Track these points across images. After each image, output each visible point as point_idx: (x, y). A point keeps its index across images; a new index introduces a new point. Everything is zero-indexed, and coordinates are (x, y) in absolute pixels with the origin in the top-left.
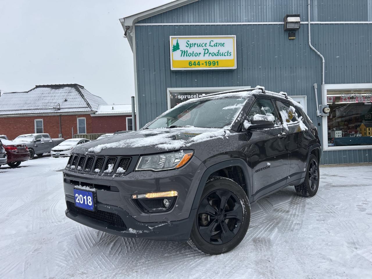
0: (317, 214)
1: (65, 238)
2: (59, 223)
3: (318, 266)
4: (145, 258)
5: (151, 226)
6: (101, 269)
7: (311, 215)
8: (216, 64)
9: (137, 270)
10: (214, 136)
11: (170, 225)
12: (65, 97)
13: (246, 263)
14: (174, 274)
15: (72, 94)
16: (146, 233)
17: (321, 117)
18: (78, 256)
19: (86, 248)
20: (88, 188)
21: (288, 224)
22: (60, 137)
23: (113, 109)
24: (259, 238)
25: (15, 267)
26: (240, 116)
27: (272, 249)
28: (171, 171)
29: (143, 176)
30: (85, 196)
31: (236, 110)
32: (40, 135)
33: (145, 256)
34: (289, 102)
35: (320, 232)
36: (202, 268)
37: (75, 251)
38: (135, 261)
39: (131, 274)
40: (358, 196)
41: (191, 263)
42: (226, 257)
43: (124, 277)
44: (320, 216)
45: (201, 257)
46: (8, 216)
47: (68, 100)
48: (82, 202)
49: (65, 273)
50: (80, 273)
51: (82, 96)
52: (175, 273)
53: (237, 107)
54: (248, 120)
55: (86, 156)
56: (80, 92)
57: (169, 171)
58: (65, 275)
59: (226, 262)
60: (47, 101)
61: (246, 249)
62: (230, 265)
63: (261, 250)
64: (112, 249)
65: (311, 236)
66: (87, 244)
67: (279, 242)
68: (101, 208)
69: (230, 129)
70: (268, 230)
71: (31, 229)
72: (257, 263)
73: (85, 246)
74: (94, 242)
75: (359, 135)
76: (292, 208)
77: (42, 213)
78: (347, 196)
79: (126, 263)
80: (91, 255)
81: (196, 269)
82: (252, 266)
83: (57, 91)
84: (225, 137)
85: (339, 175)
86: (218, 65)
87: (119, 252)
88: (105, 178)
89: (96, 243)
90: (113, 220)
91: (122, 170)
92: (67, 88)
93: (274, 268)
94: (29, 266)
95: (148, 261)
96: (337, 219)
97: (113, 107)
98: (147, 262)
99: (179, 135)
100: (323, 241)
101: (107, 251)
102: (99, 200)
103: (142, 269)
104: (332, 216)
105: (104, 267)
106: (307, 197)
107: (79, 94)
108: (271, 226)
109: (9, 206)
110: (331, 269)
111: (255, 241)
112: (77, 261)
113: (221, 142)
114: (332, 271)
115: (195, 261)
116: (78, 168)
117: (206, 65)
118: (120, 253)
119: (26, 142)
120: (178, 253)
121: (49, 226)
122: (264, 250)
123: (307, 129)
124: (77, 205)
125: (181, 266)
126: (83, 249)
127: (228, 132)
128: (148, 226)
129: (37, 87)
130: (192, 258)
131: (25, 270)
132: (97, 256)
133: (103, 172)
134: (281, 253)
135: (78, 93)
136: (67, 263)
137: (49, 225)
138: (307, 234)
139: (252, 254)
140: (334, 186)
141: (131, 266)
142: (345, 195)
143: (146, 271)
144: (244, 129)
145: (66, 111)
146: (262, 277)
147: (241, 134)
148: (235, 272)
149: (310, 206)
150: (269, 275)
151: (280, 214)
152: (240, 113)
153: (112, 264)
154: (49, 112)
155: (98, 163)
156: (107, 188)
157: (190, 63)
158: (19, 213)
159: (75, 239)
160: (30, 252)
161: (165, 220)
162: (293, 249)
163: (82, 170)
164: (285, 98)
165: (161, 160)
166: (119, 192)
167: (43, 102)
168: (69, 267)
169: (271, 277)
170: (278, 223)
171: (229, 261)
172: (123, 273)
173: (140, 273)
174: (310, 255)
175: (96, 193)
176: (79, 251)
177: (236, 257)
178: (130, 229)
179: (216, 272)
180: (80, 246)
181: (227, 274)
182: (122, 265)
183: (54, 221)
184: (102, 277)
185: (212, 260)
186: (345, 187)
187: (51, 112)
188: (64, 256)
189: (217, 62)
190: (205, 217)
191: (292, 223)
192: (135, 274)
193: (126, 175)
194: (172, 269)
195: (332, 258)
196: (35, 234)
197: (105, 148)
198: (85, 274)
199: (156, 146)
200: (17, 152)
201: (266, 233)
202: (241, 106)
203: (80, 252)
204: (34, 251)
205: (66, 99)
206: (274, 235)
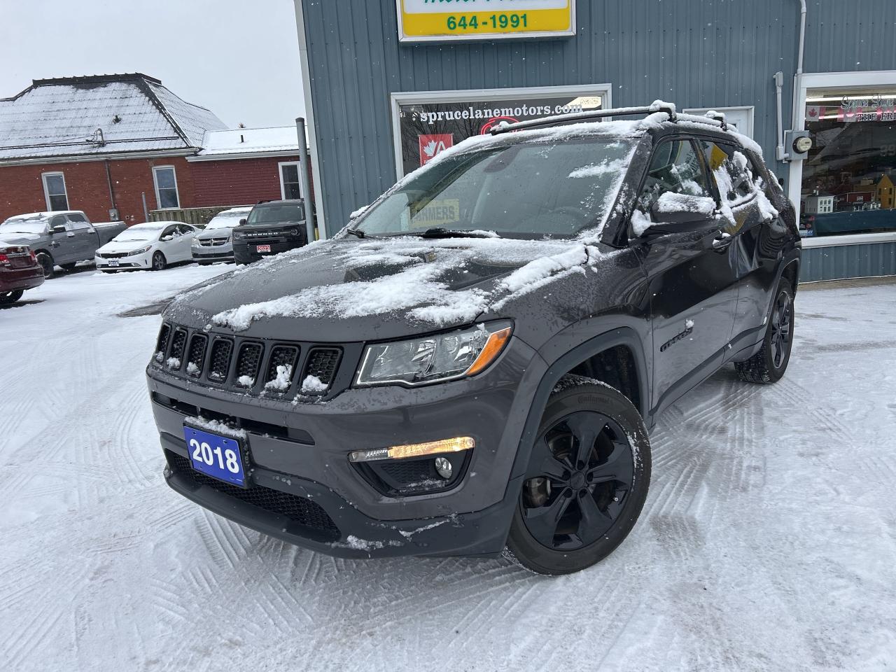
0: (797, 435)
1: (170, 531)
2: (148, 484)
3: (830, 601)
4: (387, 591)
5: (407, 530)
6: (277, 629)
7: (781, 438)
8: (522, 21)
9: (371, 630)
10: (560, 267)
11: (456, 524)
12: (113, 112)
13: (646, 596)
14: (471, 638)
15: (132, 102)
16: (395, 546)
17: (787, 162)
18: (210, 587)
19: (229, 562)
20: (223, 429)
21: (731, 469)
22: (114, 217)
23: (243, 141)
24: (665, 517)
25: (51, 627)
26: (621, 201)
27: (704, 549)
28: (454, 383)
29: (380, 402)
30: (219, 449)
31: (608, 179)
32: (62, 216)
33: (385, 582)
34: (730, 138)
35: (814, 492)
36: (537, 618)
37: (203, 573)
38: (363, 599)
39: (358, 641)
40: (887, 379)
41: (506, 603)
42: (594, 579)
43: (340, 651)
44: (804, 442)
45: (528, 580)
46: (11, 465)
47: (124, 118)
48: (210, 462)
49: (184, 644)
50: (225, 645)
51: (159, 107)
52: (472, 635)
53: (610, 170)
54: (641, 209)
55: (207, 336)
56: (152, 97)
57: (449, 385)
58: (187, 651)
59: (596, 596)
60: (67, 123)
61: (639, 552)
62: (607, 605)
63: (677, 553)
64: (296, 563)
65: (794, 506)
66: (231, 549)
67: (718, 528)
68: (264, 481)
69: (598, 241)
70: (683, 492)
71: (78, 504)
72: (676, 595)
73: (225, 555)
74: (248, 542)
75: (875, 206)
76: (730, 420)
77: (98, 452)
78: (859, 378)
79: (340, 607)
80: (246, 584)
81: (524, 621)
82: (663, 604)
83: (91, 93)
84: (588, 269)
85: (828, 315)
86: (525, 25)
87: (316, 571)
88: (271, 404)
89: (254, 545)
90: (301, 511)
91: (318, 385)
92: (115, 86)
93: (720, 610)
94: (87, 626)
95: (397, 598)
96: (849, 451)
97: (242, 136)
98: (393, 603)
99: (464, 269)
100: (828, 518)
101: (286, 571)
102: (258, 461)
103: (384, 626)
104: (836, 441)
105: (285, 623)
106: (763, 384)
107: (151, 103)
108: (688, 476)
109: (9, 431)
110: (864, 607)
111: (659, 525)
112: (212, 605)
113: (581, 284)
114: (867, 615)
115: (516, 593)
116: (188, 368)
117: (495, 26)
118: (318, 574)
119: (28, 235)
120: (469, 569)
121: (124, 494)
122: (686, 554)
123: (776, 212)
124: (197, 467)
125: (484, 612)
126: (220, 564)
127: (594, 251)
128: (397, 530)
129: (37, 84)
130: (508, 584)
131: (78, 639)
132: (262, 586)
133: (263, 388)
134: (731, 561)
135: (147, 98)
136: (187, 612)
137: (123, 490)
138: (783, 500)
139: (658, 569)
140: (822, 349)
141: (355, 616)
142: (856, 374)
143: (395, 633)
144: (634, 235)
145: (121, 150)
146: (696, 640)
147: (626, 253)
148: (625, 626)
149: (775, 414)
150: (713, 634)
151: (704, 437)
152: (621, 190)
153: (304, 613)
154: (76, 153)
155: (245, 360)
156: (280, 432)
157: (451, 22)
158: (40, 452)
159: (196, 533)
160: (83, 577)
161: (444, 512)
162: (758, 548)
163: (200, 375)
164: (720, 130)
165: (420, 350)
166: (313, 443)
167: (57, 126)
168: (193, 625)
169: (717, 639)
170: (704, 468)
171: (602, 592)
172: (335, 639)
173: (380, 638)
174: (804, 567)
175: (248, 442)
176: (211, 571)
177: (617, 579)
178: (350, 538)
179: (576, 628)
180: (213, 555)
181: (606, 635)
182: (330, 614)
183: (132, 476)
184: (284, 653)
185: (560, 591)
186: (848, 350)
187: (82, 152)
188: (175, 588)
189: (524, 17)
190: (538, 485)
191: (741, 466)
192: (368, 641)
193: (330, 400)
194: (461, 623)
195: (859, 572)
196: (90, 518)
197: (262, 315)
198: (237, 647)
199: (409, 314)
200: (11, 268)
201: (680, 499)
202: (620, 168)
203: (214, 576)
204: (96, 574)
205: (116, 116)
206: (702, 506)
